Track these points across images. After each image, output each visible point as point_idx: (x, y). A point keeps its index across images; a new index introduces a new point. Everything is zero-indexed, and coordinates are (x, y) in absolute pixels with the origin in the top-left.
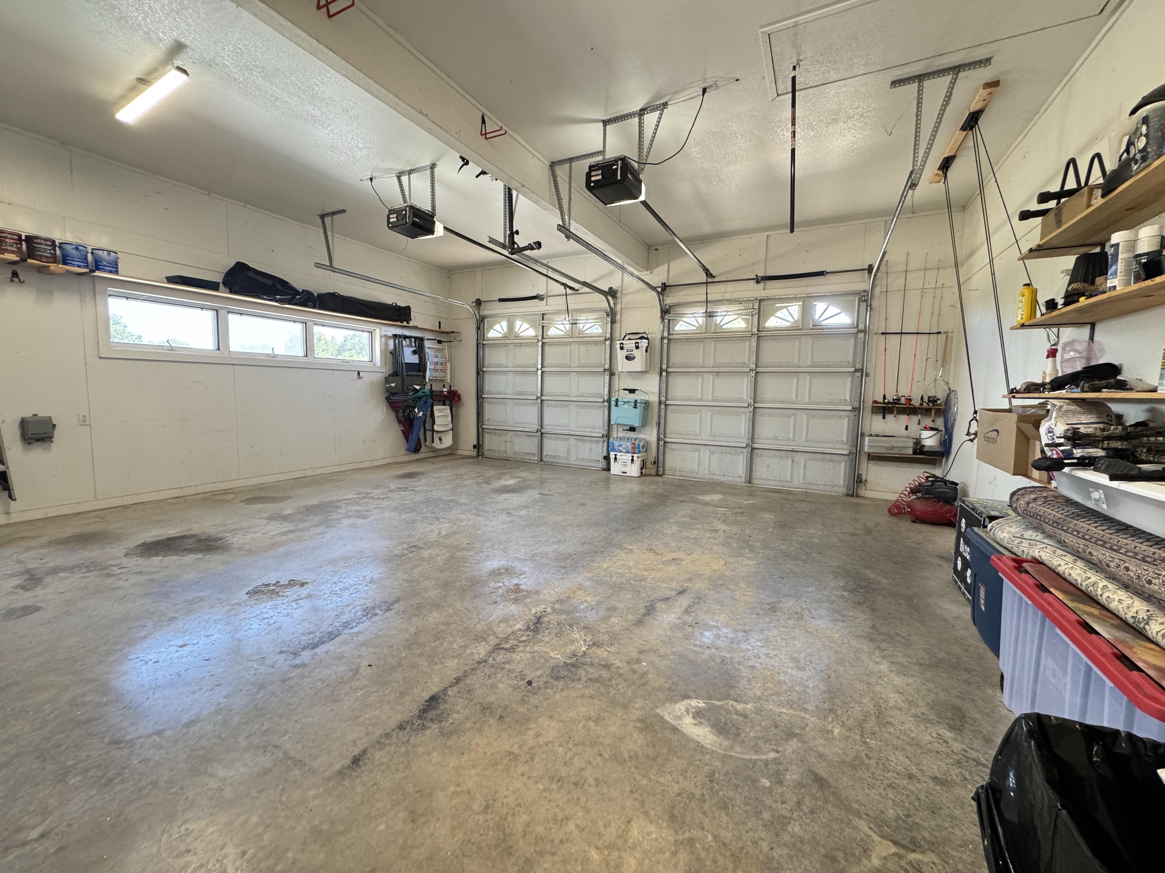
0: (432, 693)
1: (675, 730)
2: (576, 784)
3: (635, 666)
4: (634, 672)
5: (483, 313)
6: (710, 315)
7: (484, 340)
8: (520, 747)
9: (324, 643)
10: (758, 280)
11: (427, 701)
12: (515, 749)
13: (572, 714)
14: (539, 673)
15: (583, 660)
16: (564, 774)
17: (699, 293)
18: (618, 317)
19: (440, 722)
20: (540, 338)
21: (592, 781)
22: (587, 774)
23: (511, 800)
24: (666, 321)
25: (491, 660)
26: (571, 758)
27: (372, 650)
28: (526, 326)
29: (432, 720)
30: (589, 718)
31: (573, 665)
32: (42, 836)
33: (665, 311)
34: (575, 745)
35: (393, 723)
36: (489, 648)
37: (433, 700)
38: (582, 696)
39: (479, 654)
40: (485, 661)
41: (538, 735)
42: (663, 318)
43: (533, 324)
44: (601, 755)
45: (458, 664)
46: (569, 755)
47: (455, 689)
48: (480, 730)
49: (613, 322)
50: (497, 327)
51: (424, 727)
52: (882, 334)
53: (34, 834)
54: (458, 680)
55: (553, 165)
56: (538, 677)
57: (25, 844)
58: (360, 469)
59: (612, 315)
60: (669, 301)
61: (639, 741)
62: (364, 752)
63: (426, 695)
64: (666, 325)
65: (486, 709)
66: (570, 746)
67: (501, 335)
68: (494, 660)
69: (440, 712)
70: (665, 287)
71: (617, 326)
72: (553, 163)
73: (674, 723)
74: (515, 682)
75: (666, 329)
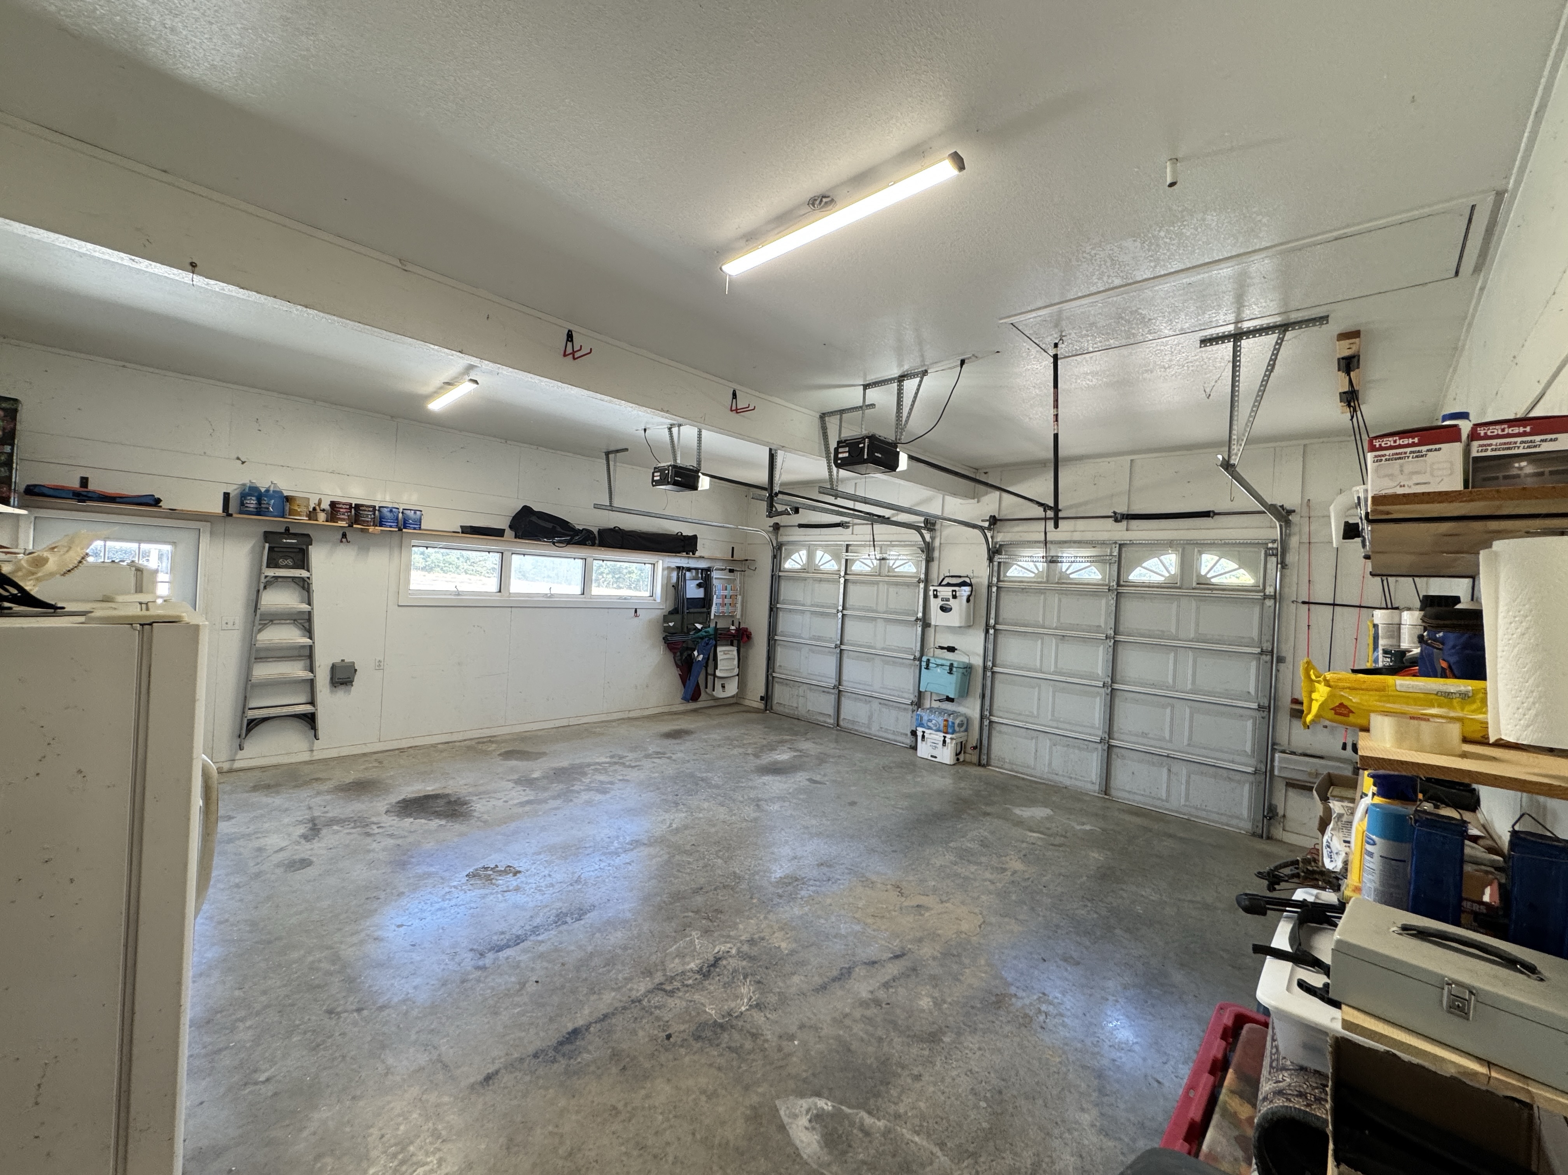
0: (576, 1025)
1: (782, 1128)
2: (655, 1157)
3: (785, 1043)
4: (780, 1049)
5: (780, 539)
6: (1052, 561)
7: (780, 571)
8: (626, 1105)
9: (509, 947)
10: (1118, 518)
11: (568, 1033)
12: (620, 1106)
13: (691, 1082)
14: (682, 1027)
15: (734, 1022)
16: (650, 1143)
17: (1036, 532)
18: (936, 554)
19: (570, 1058)
20: (842, 574)
21: (671, 1159)
22: (669, 1150)
23: (593, 1154)
24: (996, 564)
25: (645, 1002)
26: (665, 1130)
27: (545, 964)
28: (827, 557)
29: (564, 1055)
30: (703, 1092)
31: (721, 1026)
32: (268, 1080)
33: (994, 552)
34: (675, 1117)
35: (531, 1049)
36: (650, 986)
37: (575, 1032)
38: (711, 1065)
39: (638, 991)
40: (640, 1001)
41: (648, 1096)
42: (991, 560)
43: (836, 557)
44: (694, 1134)
45: (614, 998)
46: (664, 1126)
47: (598, 1026)
48: (599, 1077)
49: (929, 560)
50: (795, 556)
51: (554, 1061)
52: (1304, 603)
53: (262, 1078)
54: (605, 1017)
55: (823, 416)
56: (680, 1032)
57: (256, 1083)
58: (629, 719)
59: (928, 552)
60: (1000, 538)
61: (738, 1131)
62: (497, 1072)
63: (570, 1027)
64: (996, 568)
65: (616, 1055)
66: (671, 1116)
67: (799, 567)
68: (649, 1002)
69: (574, 1047)
70: (994, 521)
71: (934, 565)
72: (824, 414)
73: (786, 1120)
74: (656, 1032)
75: (995, 574)
